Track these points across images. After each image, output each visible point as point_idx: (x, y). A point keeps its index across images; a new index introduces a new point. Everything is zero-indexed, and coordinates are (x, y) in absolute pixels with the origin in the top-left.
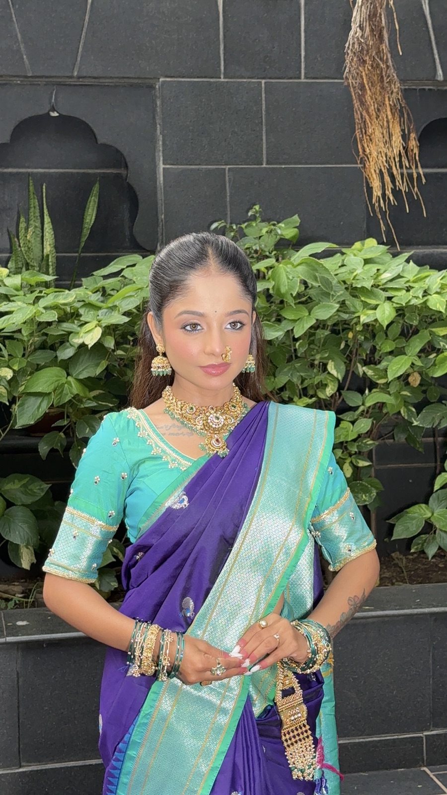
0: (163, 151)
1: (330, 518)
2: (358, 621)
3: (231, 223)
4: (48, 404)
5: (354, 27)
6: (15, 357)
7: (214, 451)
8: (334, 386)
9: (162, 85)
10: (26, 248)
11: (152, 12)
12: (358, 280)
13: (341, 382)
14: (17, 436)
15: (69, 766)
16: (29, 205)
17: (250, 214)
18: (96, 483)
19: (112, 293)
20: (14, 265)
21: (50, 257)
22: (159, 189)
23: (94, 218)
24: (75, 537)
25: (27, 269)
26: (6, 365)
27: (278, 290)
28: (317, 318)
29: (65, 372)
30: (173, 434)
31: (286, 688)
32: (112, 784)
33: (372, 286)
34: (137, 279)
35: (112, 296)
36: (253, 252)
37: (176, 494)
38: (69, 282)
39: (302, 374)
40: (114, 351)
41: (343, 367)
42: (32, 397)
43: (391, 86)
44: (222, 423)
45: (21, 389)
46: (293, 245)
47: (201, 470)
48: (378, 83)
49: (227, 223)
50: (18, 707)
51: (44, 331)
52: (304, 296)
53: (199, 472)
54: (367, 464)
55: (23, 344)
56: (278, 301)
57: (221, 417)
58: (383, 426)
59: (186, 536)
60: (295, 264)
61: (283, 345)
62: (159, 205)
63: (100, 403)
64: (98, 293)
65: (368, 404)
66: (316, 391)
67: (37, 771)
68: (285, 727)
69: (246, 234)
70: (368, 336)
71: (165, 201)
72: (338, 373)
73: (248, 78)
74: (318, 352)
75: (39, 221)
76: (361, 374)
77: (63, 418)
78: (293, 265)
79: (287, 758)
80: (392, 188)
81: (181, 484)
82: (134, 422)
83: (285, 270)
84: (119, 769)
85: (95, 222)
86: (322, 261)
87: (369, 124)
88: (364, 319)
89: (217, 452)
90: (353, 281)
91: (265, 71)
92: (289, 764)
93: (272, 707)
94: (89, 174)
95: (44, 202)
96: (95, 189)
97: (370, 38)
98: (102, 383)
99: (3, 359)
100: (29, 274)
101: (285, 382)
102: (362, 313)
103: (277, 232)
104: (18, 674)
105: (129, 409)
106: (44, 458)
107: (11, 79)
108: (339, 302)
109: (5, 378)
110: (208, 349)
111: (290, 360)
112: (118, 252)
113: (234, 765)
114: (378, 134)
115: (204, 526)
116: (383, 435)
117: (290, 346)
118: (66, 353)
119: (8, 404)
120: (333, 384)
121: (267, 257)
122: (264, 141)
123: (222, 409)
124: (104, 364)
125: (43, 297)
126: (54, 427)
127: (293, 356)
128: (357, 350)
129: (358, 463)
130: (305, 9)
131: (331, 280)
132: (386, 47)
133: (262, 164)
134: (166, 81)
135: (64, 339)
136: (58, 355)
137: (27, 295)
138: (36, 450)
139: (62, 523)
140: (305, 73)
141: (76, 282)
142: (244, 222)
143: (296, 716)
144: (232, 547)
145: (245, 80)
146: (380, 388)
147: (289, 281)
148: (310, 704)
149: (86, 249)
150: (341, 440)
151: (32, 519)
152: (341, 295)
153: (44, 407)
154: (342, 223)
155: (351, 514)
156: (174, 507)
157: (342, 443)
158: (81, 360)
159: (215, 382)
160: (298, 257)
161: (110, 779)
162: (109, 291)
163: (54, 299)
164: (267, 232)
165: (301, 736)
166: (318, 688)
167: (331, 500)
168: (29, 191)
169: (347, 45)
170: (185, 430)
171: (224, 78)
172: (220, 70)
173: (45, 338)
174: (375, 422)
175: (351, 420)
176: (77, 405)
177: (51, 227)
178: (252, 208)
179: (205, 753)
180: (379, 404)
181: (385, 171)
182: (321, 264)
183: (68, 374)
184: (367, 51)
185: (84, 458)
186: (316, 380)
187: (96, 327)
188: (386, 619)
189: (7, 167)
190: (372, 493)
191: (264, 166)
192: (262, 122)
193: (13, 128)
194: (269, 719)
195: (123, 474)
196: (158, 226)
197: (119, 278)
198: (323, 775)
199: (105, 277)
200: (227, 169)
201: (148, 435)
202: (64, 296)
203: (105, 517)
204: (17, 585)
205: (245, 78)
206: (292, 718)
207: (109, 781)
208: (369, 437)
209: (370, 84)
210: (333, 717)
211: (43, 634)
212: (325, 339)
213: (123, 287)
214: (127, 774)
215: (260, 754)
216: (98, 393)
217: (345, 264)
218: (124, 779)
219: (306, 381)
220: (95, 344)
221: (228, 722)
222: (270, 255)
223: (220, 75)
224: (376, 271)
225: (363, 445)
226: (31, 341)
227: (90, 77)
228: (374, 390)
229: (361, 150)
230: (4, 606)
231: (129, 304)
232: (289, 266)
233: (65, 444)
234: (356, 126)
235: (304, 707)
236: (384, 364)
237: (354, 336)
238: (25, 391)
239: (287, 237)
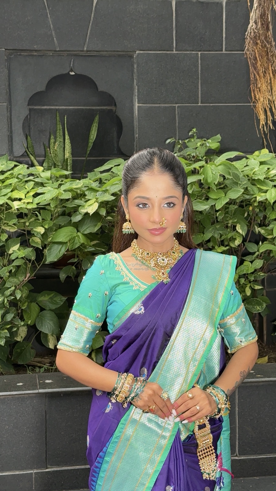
0: (138, 95)
1: (231, 321)
2: (253, 384)
3: (179, 139)
4: (65, 249)
5: (252, 22)
6: (46, 220)
7: (161, 279)
8: (240, 239)
9: (138, 55)
10: (54, 155)
11: (132, 11)
12: (256, 174)
13: (244, 237)
14: (47, 268)
15: (76, 468)
16: (57, 128)
17: (190, 134)
18: (90, 297)
19: (105, 182)
20: (47, 165)
21: (69, 160)
22: (135, 119)
23: (95, 136)
24: (76, 329)
25: (55, 167)
26: (41, 225)
27: (206, 180)
28: (230, 198)
29: (76, 230)
30: (137, 269)
31: (201, 424)
32: (95, 477)
33: (265, 178)
34: (120, 173)
35: (105, 183)
36: (191, 157)
37: (137, 305)
38: (80, 175)
39: (221, 232)
40: (105, 217)
41: (246, 228)
42: (56, 245)
43: (273, 58)
44: (166, 263)
45: (49, 240)
46: (217, 153)
47: (153, 291)
48: (265, 56)
49: (176, 140)
50: (46, 432)
51: (64, 204)
52: (223, 184)
53: (151, 292)
54: (260, 287)
55: (51, 212)
56: (206, 187)
57: (165, 259)
58: (271, 264)
59: (142, 331)
60: (217, 164)
61: (209, 214)
62: (135, 128)
63: (97, 248)
64: (97, 182)
65: (261, 251)
66: (229, 243)
67: (57, 471)
68: (199, 447)
69: (188, 146)
70: (262, 209)
71: (138, 126)
72: (242, 231)
73: (190, 51)
74: (231, 219)
75: (62, 138)
76: (257, 232)
77: (75, 257)
78: (215, 165)
79: (200, 466)
80: (272, 120)
81: (140, 299)
82: (114, 261)
83: (211, 168)
84: (99, 468)
85: (96, 139)
86: (234, 163)
87: (259, 81)
88: (259, 199)
89: (163, 280)
90: (253, 175)
91: (200, 47)
92: (201, 470)
93: (192, 435)
94: (93, 110)
95: (66, 127)
96: (97, 119)
97: (261, 29)
98: (99, 236)
99: (39, 221)
100: (56, 170)
101: (210, 237)
102: (258, 195)
103: (207, 145)
104: (46, 412)
105: (111, 253)
106: (63, 282)
107: (47, 52)
108: (244, 188)
109: (40, 233)
110: (152, 220)
111: (213, 223)
112: (110, 157)
113: (169, 469)
114: (264, 87)
115: (154, 325)
116: (271, 270)
117: (213, 215)
118: (77, 218)
119: (41, 248)
120: (239, 238)
121: (200, 160)
122: (200, 89)
123: (166, 254)
124: (99, 225)
125: (63, 184)
126: (69, 263)
127: (215, 221)
128: (255, 217)
129: (255, 287)
130: (226, 9)
131: (239, 175)
132: (271, 33)
133: (198, 104)
134: (140, 53)
135: (76, 209)
136: (72, 219)
137: (54, 183)
138: (58, 277)
139: (69, 320)
140: (226, 48)
141: (84, 175)
142: (187, 139)
143: (206, 441)
144: (170, 338)
145: (188, 52)
146: (269, 241)
147: (213, 175)
148: (214, 433)
149: (90, 155)
150: (244, 273)
151: (56, 319)
152: (245, 184)
153: (63, 251)
154: (247, 139)
155: (243, 320)
156: (136, 313)
157: (245, 274)
158: (86, 222)
159: (158, 239)
160: (219, 160)
161: (94, 474)
162: (104, 181)
163: (70, 185)
164: (200, 145)
165: (209, 453)
166: (219, 425)
167: (231, 311)
168: (56, 120)
169: (246, 33)
170: (144, 267)
171: (176, 51)
172: (173, 46)
173: (64, 209)
174: (265, 262)
175: (250, 260)
176: (83, 250)
177: (69, 141)
178: (191, 130)
179: (151, 461)
180: (268, 251)
181: (268, 109)
182: (233, 165)
183: (78, 231)
184: (259, 37)
185: (83, 282)
186: (229, 236)
187: (95, 202)
188: (271, 383)
189: (44, 105)
190: (263, 305)
191: (199, 104)
192: (198, 77)
193: (47, 82)
194: (191, 443)
195: (106, 292)
196: (134, 141)
197: (110, 173)
198: (221, 475)
199: (102, 172)
200: (177, 106)
201: (122, 269)
202: (76, 184)
203: (95, 317)
204: (46, 359)
205: (188, 51)
206: (204, 442)
207: (93, 475)
208: (262, 271)
209: (260, 57)
210: (229, 440)
211: (61, 388)
212: (235, 211)
213: (113, 178)
214: (104, 472)
215: (184, 464)
216: (96, 243)
217: (248, 164)
218: (101, 474)
219: (223, 236)
220: (94, 213)
221: (166, 443)
222: (202, 159)
223: (173, 49)
224: (267, 169)
225: (258, 276)
226: (56, 211)
227: (94, 51)
228: (265, 242)
229: (253, 97)
230: (38, 371)
231: (115, 189)
232: (213, 166)
233: (76, 273)
234: (251, 82)
235: (211, 435)
236: (271, 226)
237: (253, 209)
238: (52, 241)
239: (213, 148)
